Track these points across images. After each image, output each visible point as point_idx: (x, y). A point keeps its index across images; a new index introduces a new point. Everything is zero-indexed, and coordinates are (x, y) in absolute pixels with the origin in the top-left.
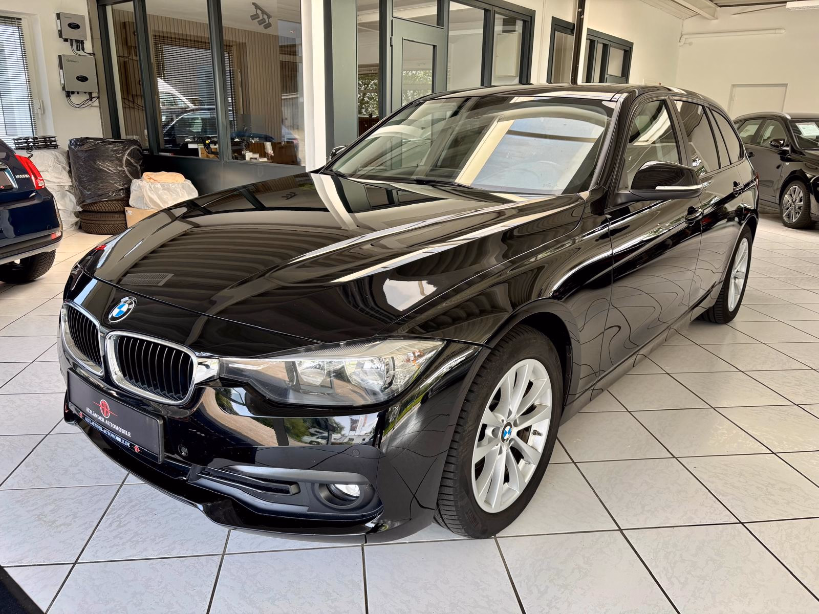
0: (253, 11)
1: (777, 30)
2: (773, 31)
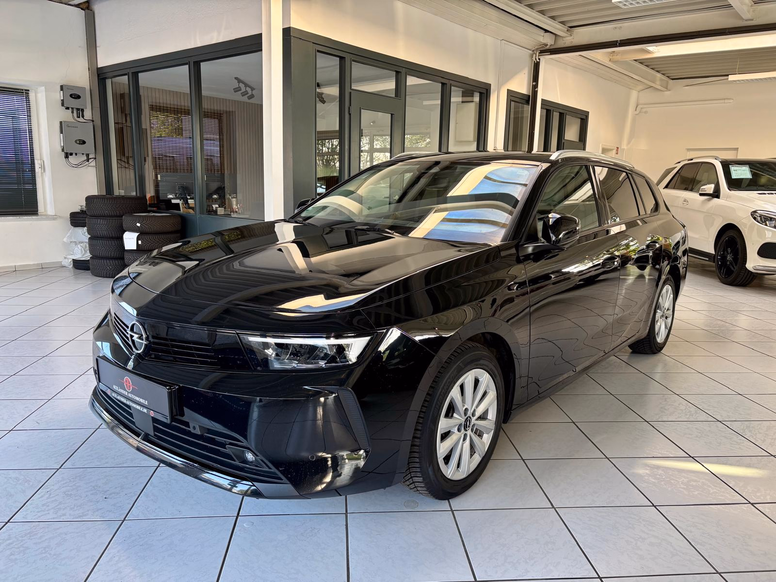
0: (236, 84)
1: (726, 101)
2: (723, 101)
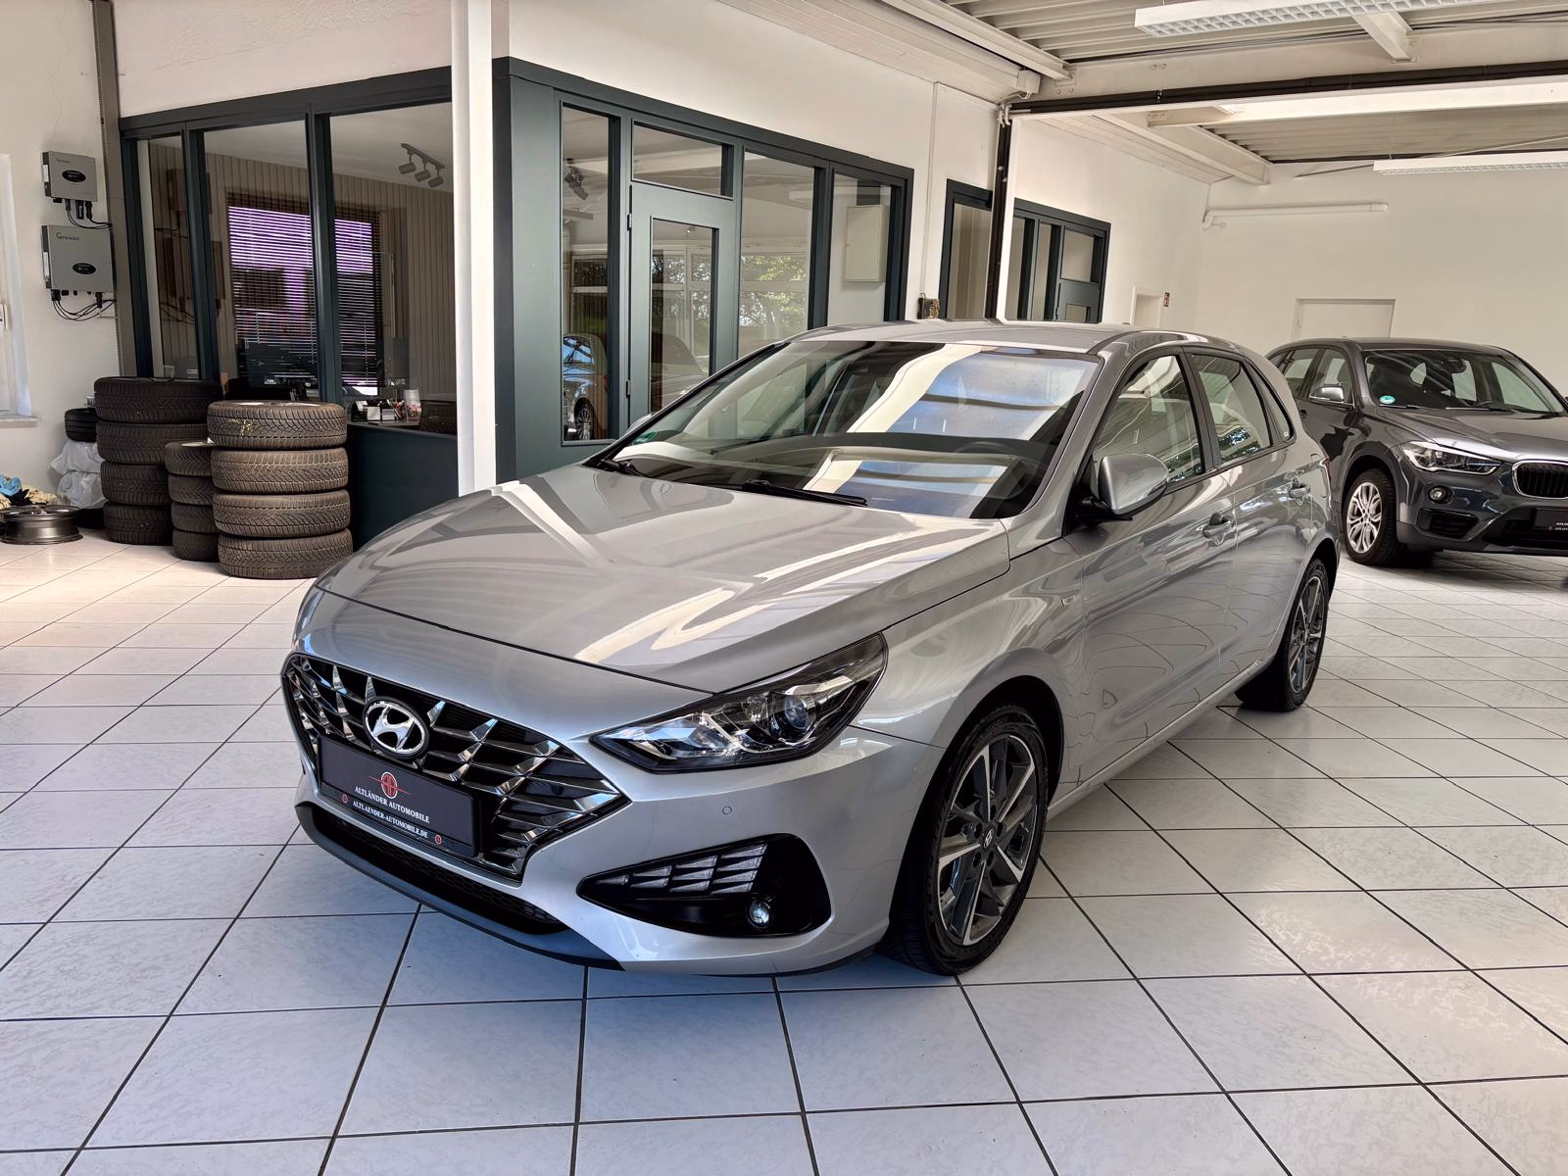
0: (404, 158)
1: (1373, 206)
2: (1368, 207)
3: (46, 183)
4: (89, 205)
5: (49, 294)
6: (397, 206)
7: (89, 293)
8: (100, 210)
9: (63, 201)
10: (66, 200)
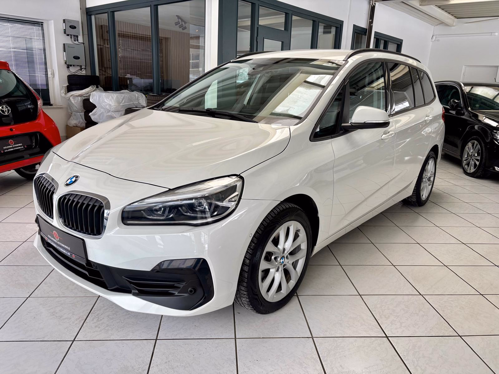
0: (176, 20)
1: (493, 33)
2: (490, 34)
3: (64, 30)
4: (77, 37)
5: (66, 66)
6: (168, 37)
7: (78, 66)
8: (80, 39)
9: (70, 35)
10: (71, 35)
